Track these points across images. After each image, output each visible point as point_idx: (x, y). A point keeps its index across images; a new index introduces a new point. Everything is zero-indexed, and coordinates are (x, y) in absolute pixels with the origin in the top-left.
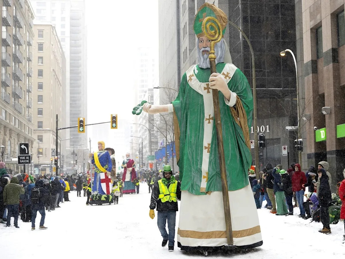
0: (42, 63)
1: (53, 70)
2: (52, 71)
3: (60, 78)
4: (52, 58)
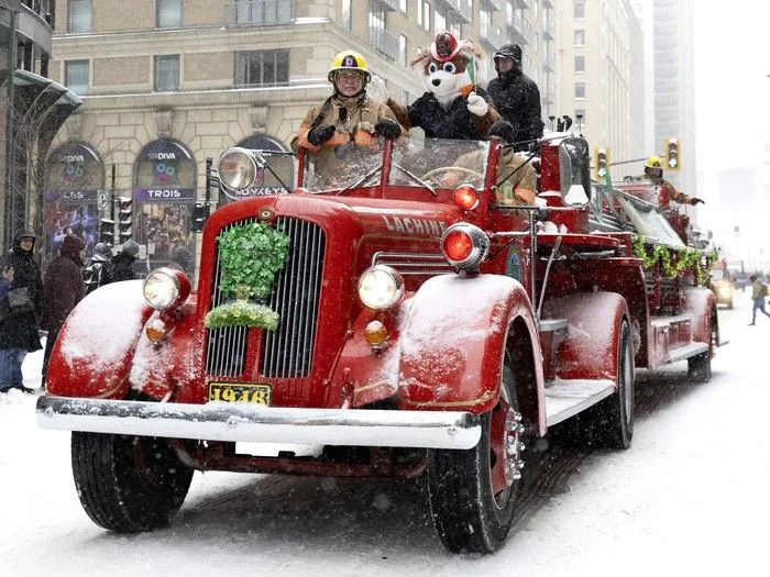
0: (583, 43)
1: (608, 57)
2: (603, 57)
3: (626, 73)
4: (603, 31)
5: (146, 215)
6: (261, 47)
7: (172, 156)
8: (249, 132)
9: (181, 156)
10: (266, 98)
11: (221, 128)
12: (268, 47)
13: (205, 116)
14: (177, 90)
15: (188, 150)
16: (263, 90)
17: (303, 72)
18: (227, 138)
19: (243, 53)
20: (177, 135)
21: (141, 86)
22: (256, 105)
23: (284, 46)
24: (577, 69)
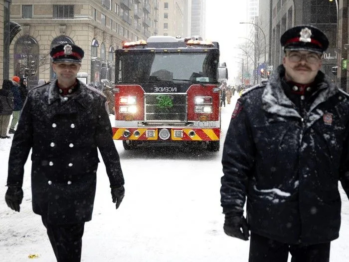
1: (176, 3)
3: (182, 9)
5: (19, 64)
6: (64, 4)
7: (30, 42)
8: (59, 34)
9: (33, 43)
10: (66, 22)
11: (49, 33)
12: (66, 4)
13: (42, 28)
14: (31, 18)
15: (36, 40)
16: (65, 20)
17: (79, 13)
18: (50, 36)
19: (57, 6)
20: (32, 34)
21: (18, 16)
22: (62, 25)
23: (72, 4)
24: (165, 18)
